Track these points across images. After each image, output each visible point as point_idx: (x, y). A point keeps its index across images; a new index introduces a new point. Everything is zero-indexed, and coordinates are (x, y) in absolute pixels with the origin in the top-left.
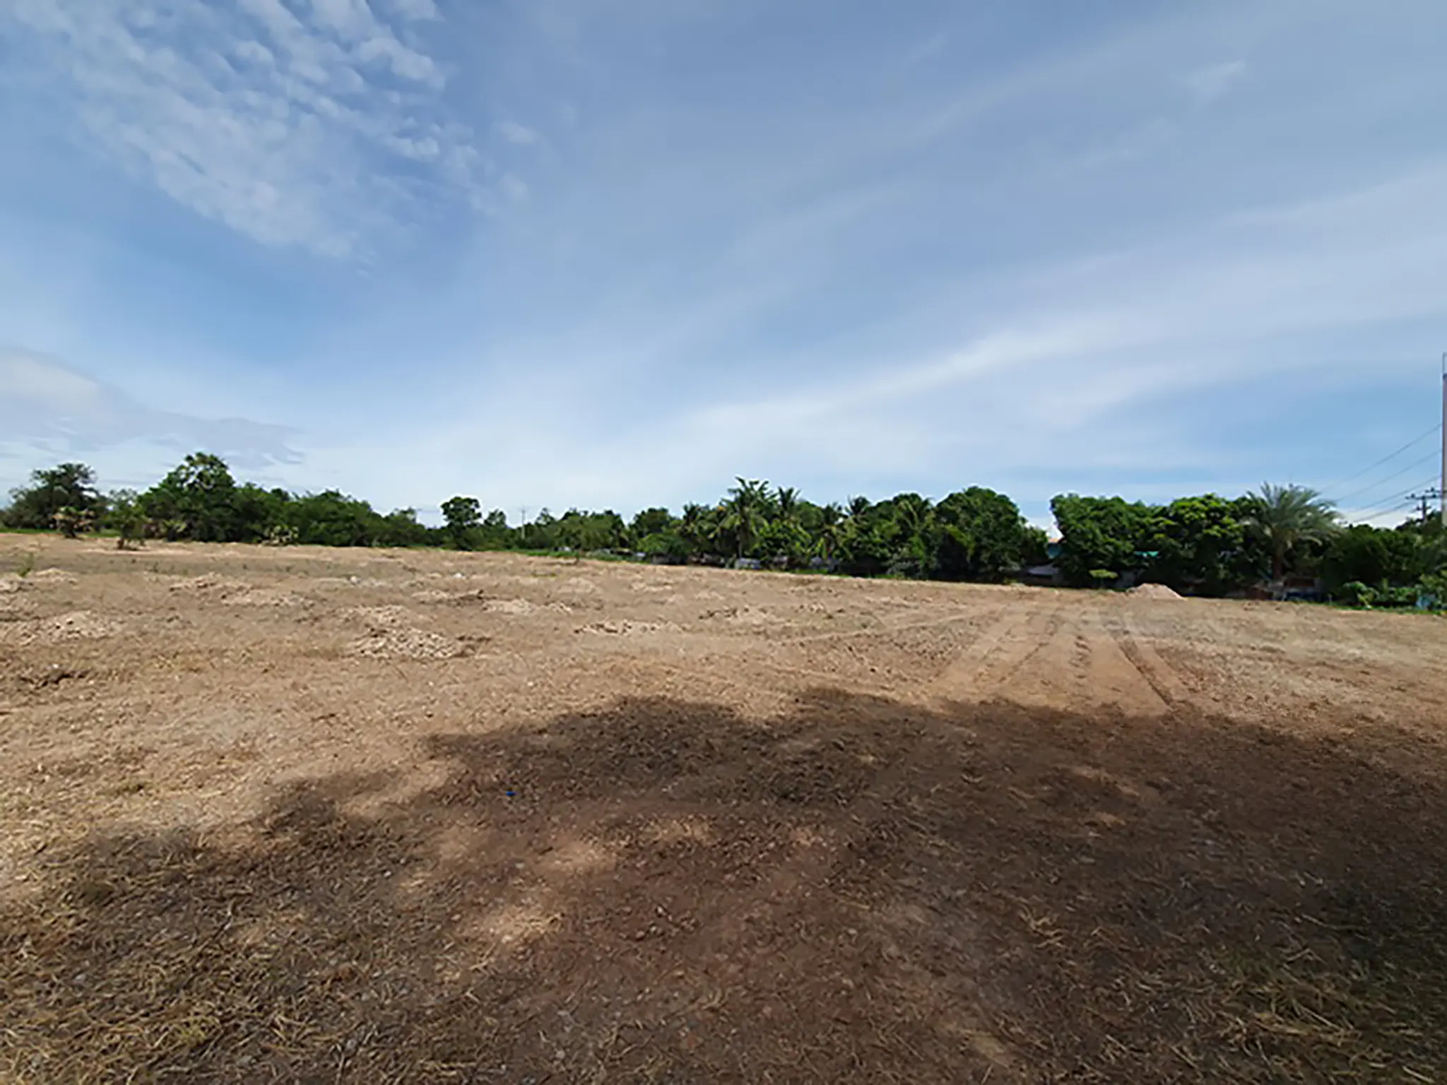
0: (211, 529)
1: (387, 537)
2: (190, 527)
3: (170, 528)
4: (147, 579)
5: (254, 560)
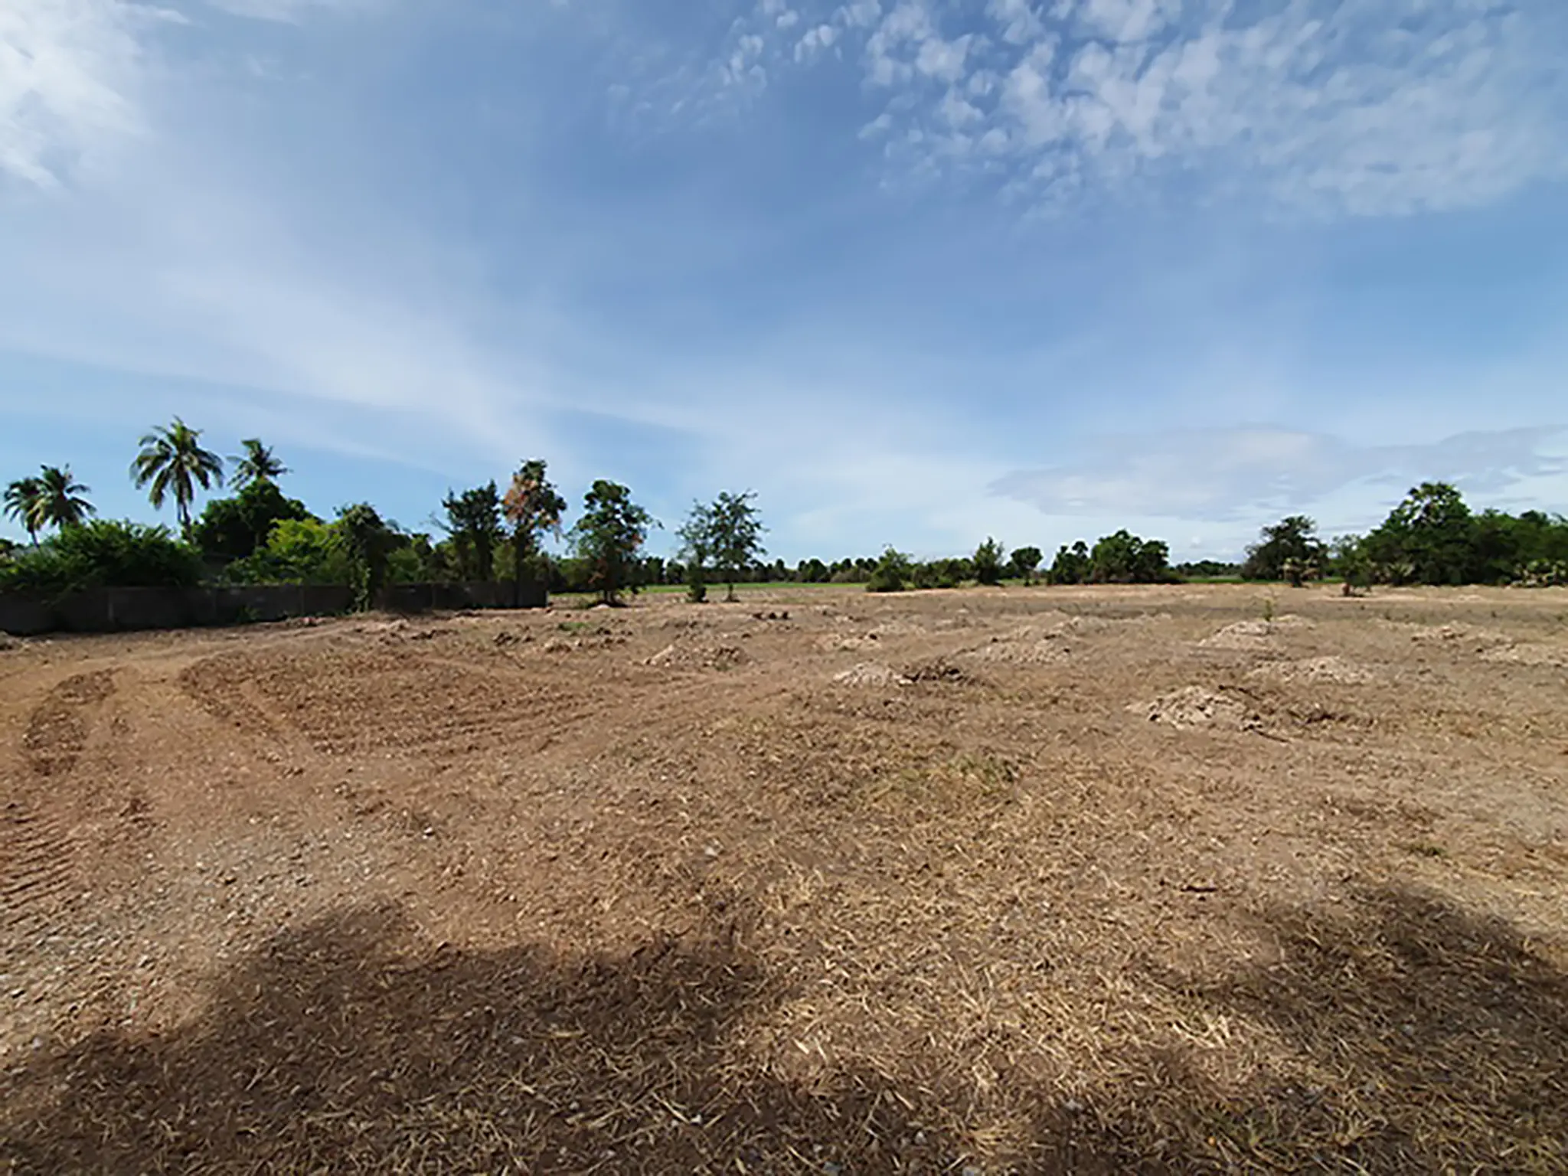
0: (1443, 570)
2: (1418, 569)
3: (1396, 572)
4: (1383, 627)
5: (1505, 607)
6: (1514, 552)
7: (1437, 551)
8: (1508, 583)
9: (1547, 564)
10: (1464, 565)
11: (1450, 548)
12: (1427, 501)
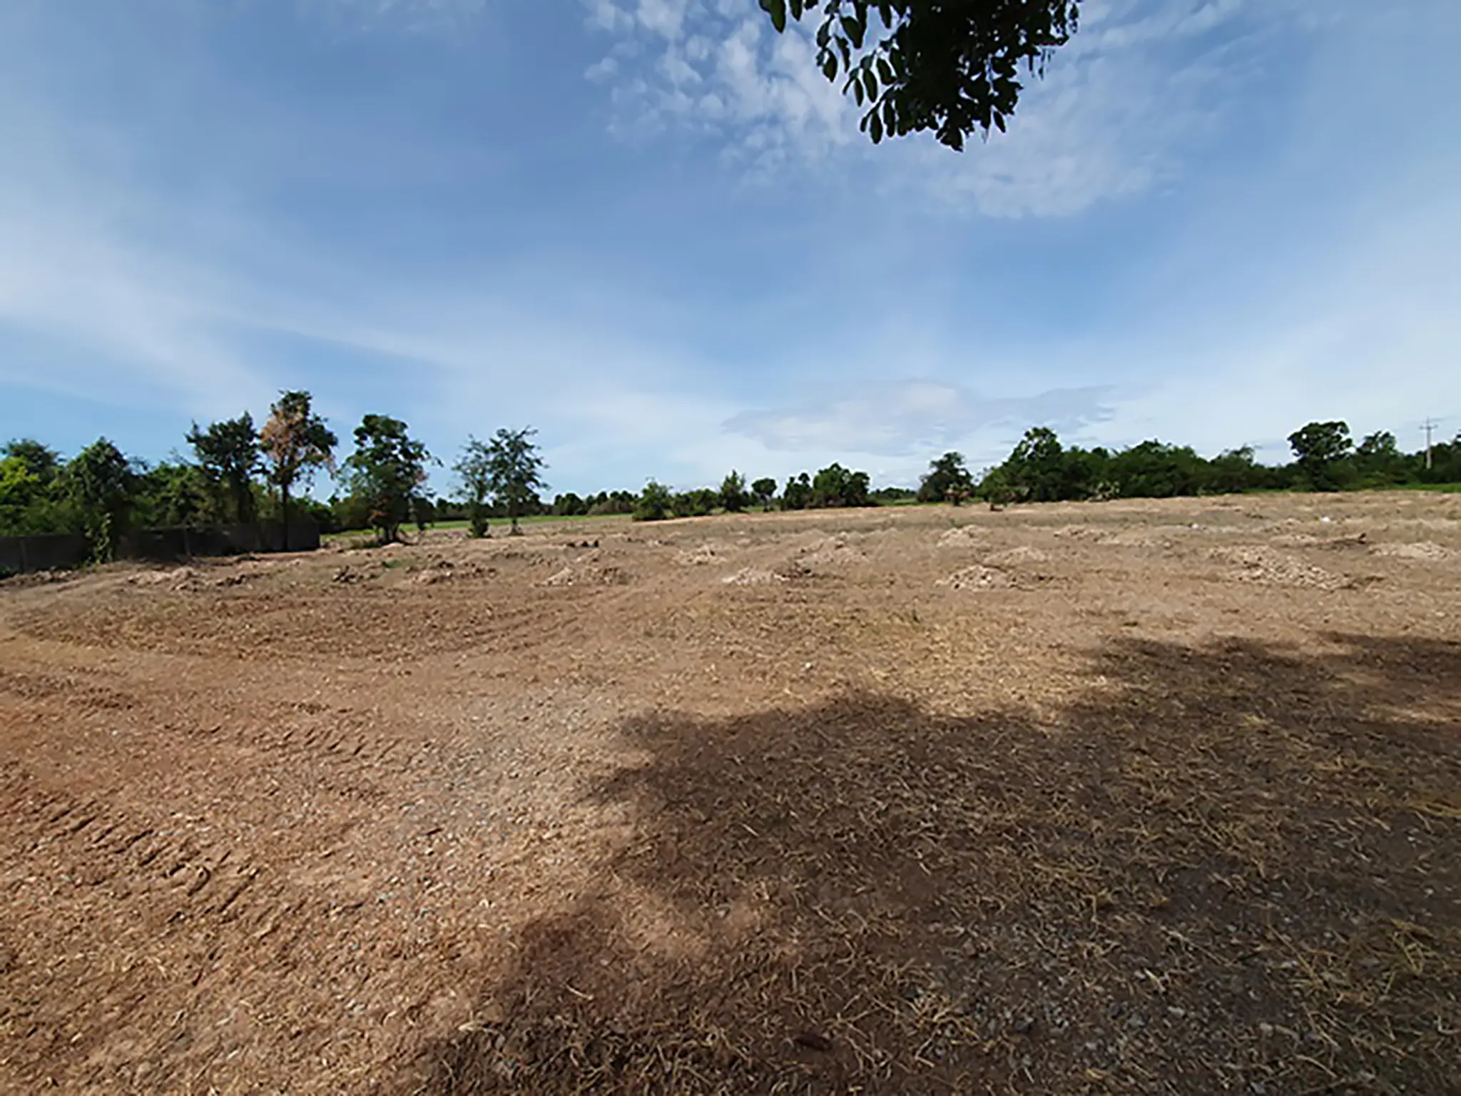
0: (1046, 491)
1: (1215, 484)
2: (1031, 491)
3: (1018, 493)
5: (1088, 514)
6: (1088, 477)
7: (1042, 477)
8: (1085, 499)
9: (1108, 484)
10: (1059, 487)
11: (1051, 474)
12: (1036, 440)
